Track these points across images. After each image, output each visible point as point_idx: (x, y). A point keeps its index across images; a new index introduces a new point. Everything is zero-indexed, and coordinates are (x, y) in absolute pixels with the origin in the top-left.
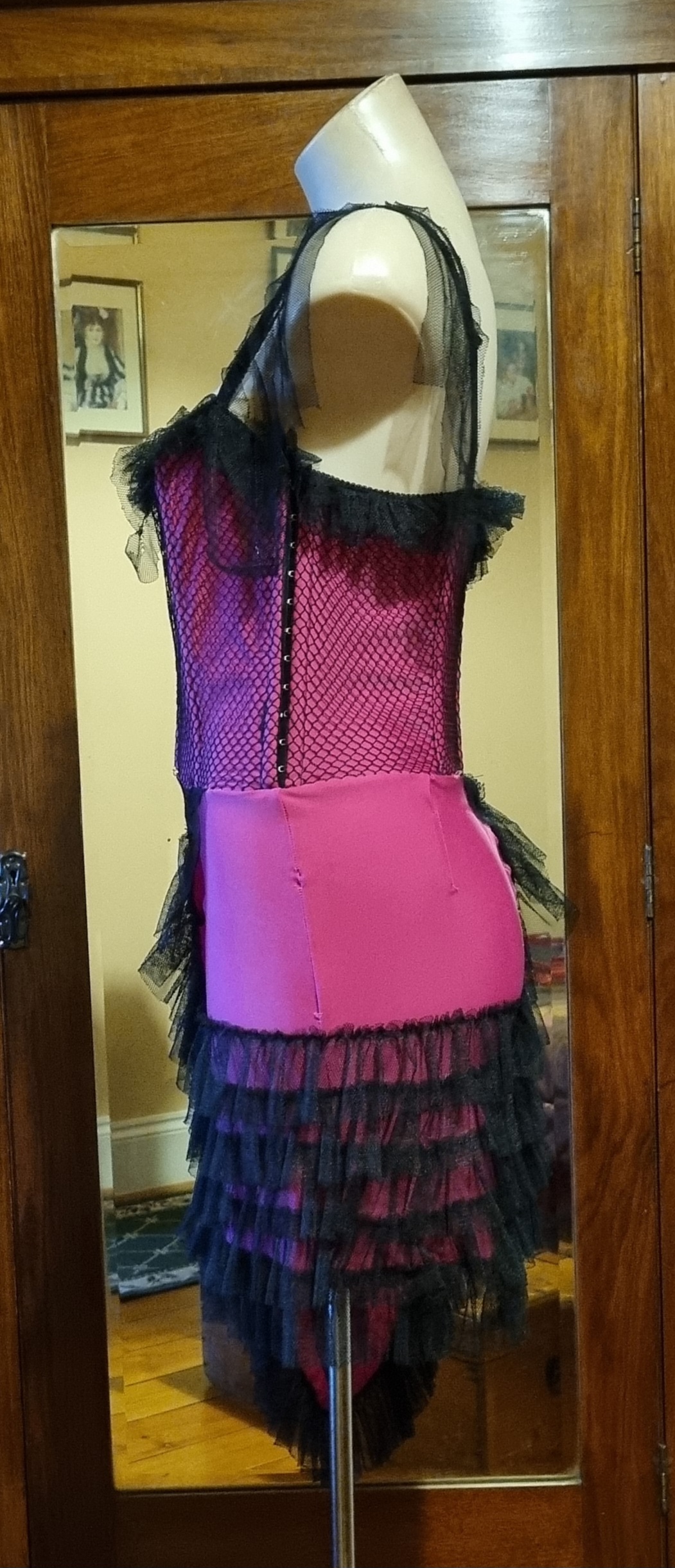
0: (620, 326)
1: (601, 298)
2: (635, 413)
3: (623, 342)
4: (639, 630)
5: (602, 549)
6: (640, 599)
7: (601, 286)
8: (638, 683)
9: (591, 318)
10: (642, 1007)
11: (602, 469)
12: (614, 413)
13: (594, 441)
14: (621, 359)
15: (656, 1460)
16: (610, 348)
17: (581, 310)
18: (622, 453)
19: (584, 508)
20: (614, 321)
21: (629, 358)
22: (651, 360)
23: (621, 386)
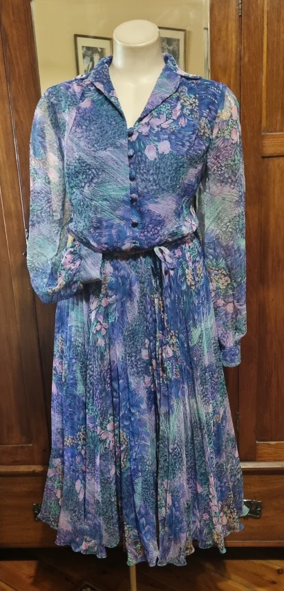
0: (234, 36)
1: (227, 26)
2: (238, 71)
3: (234, 43)
7: (227, 21)
9: (223, 33)
12: (231, 71)
14: (234, 50)
15: (235, 417)
16: (230, 45)
17: (220, 30)
20: (231, 35)
21: (236, 50)
22: (244, 49)
23: (233, 60)
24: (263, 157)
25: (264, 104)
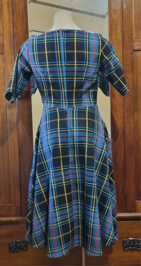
2: (121, 12)
4: (122, 48)
5: (116, 34)
6: (122, 43)
8: (122, 56)
10: (122, 110)
11: (116, 21)
12: (118, 12)
13: (114, 17)
14: (119, 3)
15: (124, 186)
18: (119, 18)
19: (113, 27)
22: (124, 3)
23: (119, 7)
24: (134, 51)
25: (134, 27)
